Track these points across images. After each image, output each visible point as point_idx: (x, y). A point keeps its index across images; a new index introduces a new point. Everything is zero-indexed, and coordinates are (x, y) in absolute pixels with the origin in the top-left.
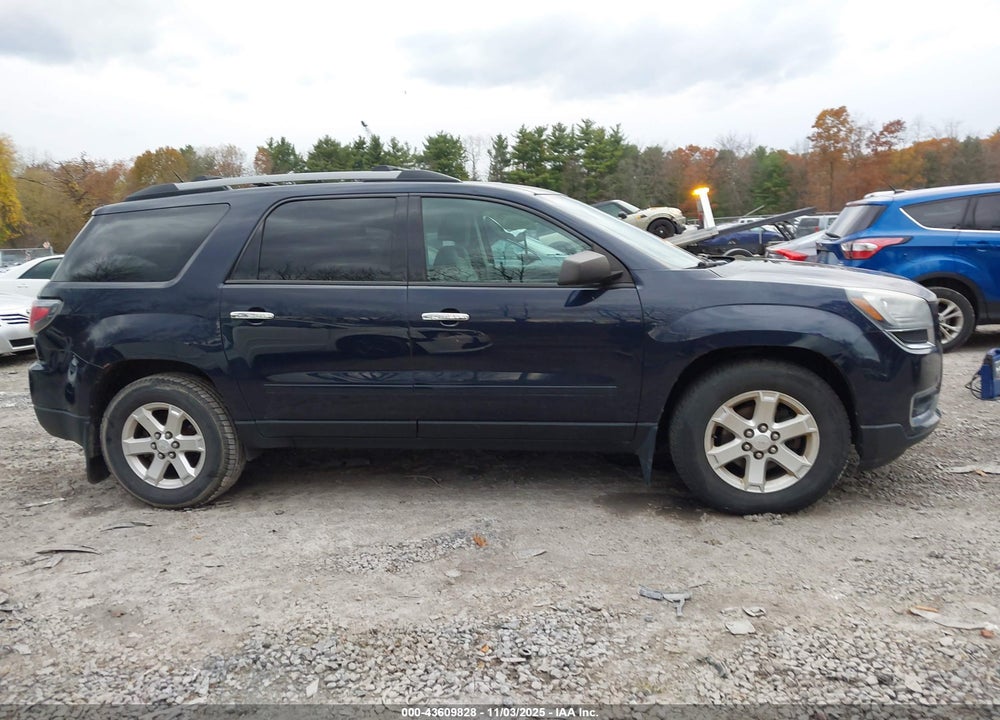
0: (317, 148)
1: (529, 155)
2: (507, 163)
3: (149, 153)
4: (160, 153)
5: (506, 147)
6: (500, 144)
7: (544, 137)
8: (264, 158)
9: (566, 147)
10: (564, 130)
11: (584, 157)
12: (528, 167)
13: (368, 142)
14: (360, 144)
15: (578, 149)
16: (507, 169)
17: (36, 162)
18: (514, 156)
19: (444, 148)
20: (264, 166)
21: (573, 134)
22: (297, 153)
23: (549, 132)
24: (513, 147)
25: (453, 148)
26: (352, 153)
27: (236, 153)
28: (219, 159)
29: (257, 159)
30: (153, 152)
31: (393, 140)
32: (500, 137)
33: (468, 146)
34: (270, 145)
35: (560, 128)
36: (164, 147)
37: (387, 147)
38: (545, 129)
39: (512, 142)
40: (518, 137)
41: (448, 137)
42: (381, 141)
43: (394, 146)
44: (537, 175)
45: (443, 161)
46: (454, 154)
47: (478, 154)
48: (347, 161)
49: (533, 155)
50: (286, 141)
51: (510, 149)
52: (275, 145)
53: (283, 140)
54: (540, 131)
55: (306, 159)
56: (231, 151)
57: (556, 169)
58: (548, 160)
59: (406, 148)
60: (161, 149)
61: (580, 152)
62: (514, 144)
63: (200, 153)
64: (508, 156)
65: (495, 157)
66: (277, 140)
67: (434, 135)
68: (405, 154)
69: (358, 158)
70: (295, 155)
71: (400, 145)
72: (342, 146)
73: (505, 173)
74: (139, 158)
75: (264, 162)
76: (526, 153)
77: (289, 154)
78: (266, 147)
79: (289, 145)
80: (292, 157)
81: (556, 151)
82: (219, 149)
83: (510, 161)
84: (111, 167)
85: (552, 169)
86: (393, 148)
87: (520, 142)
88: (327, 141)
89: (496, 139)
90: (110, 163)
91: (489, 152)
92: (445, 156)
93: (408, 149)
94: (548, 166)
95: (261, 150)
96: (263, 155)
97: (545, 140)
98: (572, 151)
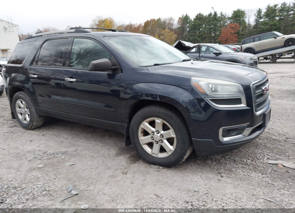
0: (197, 16)
1: (270, 15)
2: (261, 18)
3: (148, 21)
4: (151, 20)
5: (261, 12)
6: (259, 12)
7: (276, 8)
8: (180, 21)
9: (286, 11)
10: (286, 5)
11: (293, 14)
12: (269, 19)
13: (213, 14)
14: (210, 14)
15: (290, 11)
16: (261, 20)
17: (120, 25)
18: (264, 15)
19: (239, 14)
20: (180, 23)
21: (290, 6)
22: (190, 18)
23: (279, 6)
24: (264, 12)
25: (242, 14)
26: (207, 18)
27: (172, 19)
28: (167, 22)
29: (178, 21)
30: (149, 20)
31: (221, 12)
32: (259, 9)
33: (247, 13)
34: (183, 16)
35: (284, 4)
36: (152, 19)
37: (219, 15)
38: (278, 5)
39: (264, 11)
40: (266, 9)
41: (241, 10)
42: (217, 13)
43: (221, 14)
44: (272, 22)
45: (238, 18)
46: (242, 16)
47: (251, 15)
48: (205, 20)
49: (271, 15)
50: (187, 15)
51: (263, 13)
52: (184, 16)
53: (186, 15)
54: (276, 6)
55: (193, 20)
56: (171, 19)
57: (280, 19)
58: (278, 16)
59: (225, 15)
60: (151, 19)
61: (292, 12)
62: (265, 11)
63: (162, 20)
64: (262, 16)
65: (257, 16)
66: (185, 15)
67: (236, 10)
68: (225, 17)
69: (209, 19)
70: (190, 19)
71: (223, 14)
72: (204, 15)
73: (260, 22)
74: (145, 22)
75: (180, 22)
76: (269, 14)
77: (188, 19)
78: (181, 17)
79: (188, 16)
80: (189, 20)
81: (281, 13)
82: (168, 18)
83: (262, 17)
84: (138, 25)
85: (279, 19)
86: (221, 15)
87: (267, 10)
88: (200, 14)
89: (258, 10)
90: (138, 24)
91: (255, 14)
92: (239, 17)
93: (226, 15)
94: (277, 18)
95: (180, 18)
96: (180, 20)
97: (277, 9)
98: (288, 12)
